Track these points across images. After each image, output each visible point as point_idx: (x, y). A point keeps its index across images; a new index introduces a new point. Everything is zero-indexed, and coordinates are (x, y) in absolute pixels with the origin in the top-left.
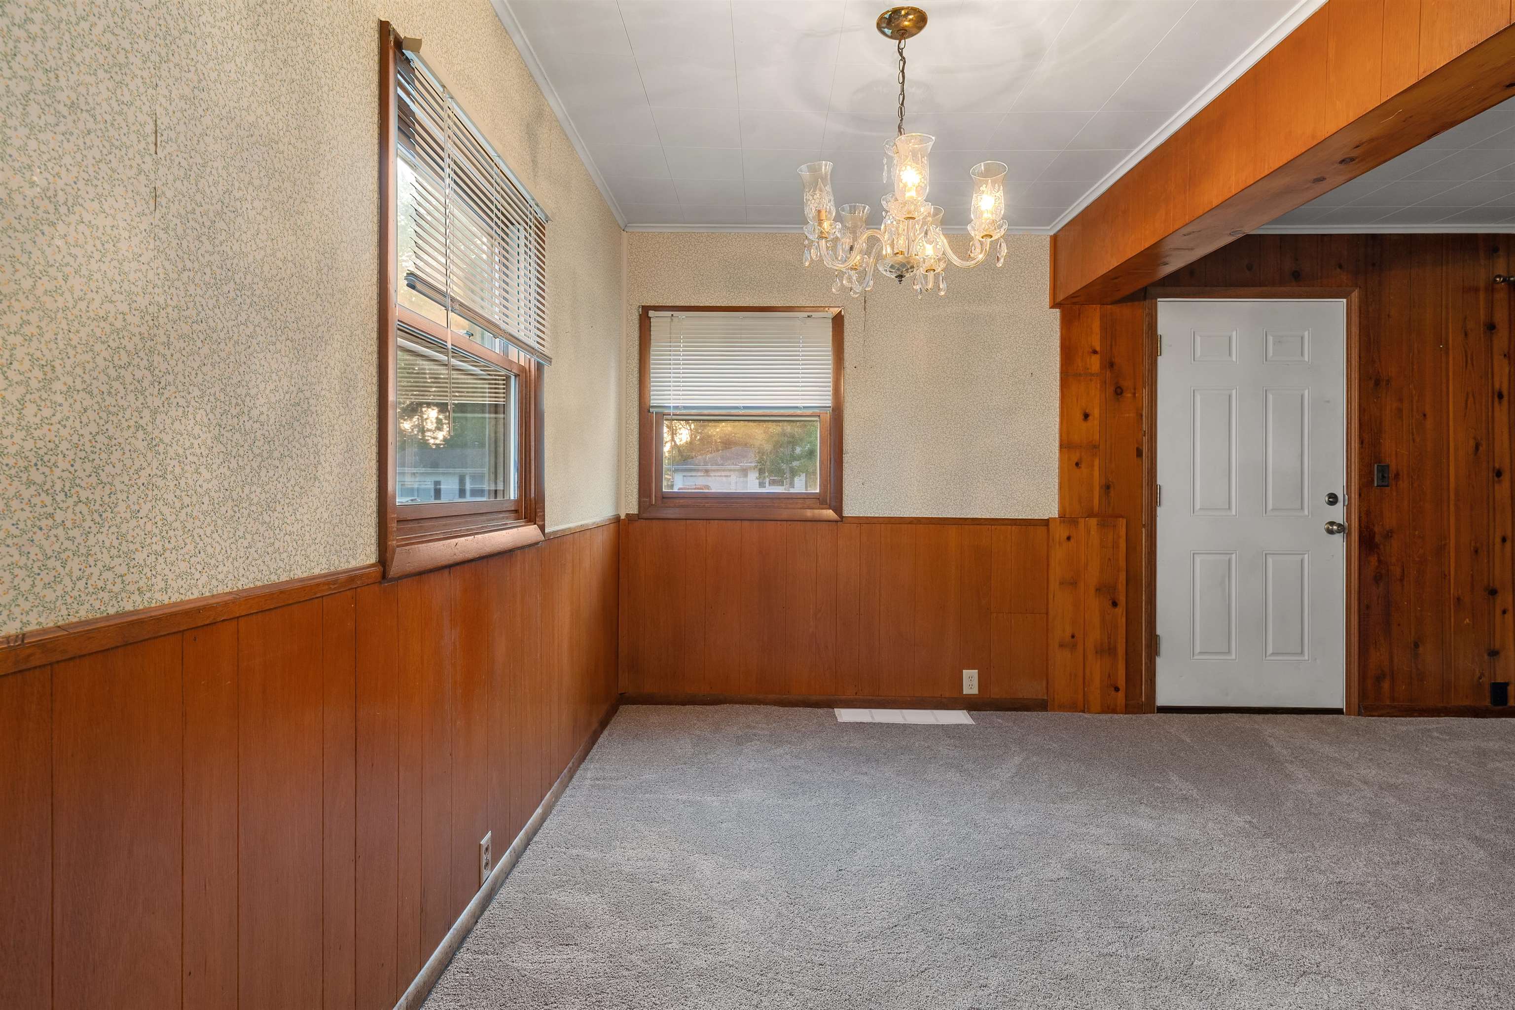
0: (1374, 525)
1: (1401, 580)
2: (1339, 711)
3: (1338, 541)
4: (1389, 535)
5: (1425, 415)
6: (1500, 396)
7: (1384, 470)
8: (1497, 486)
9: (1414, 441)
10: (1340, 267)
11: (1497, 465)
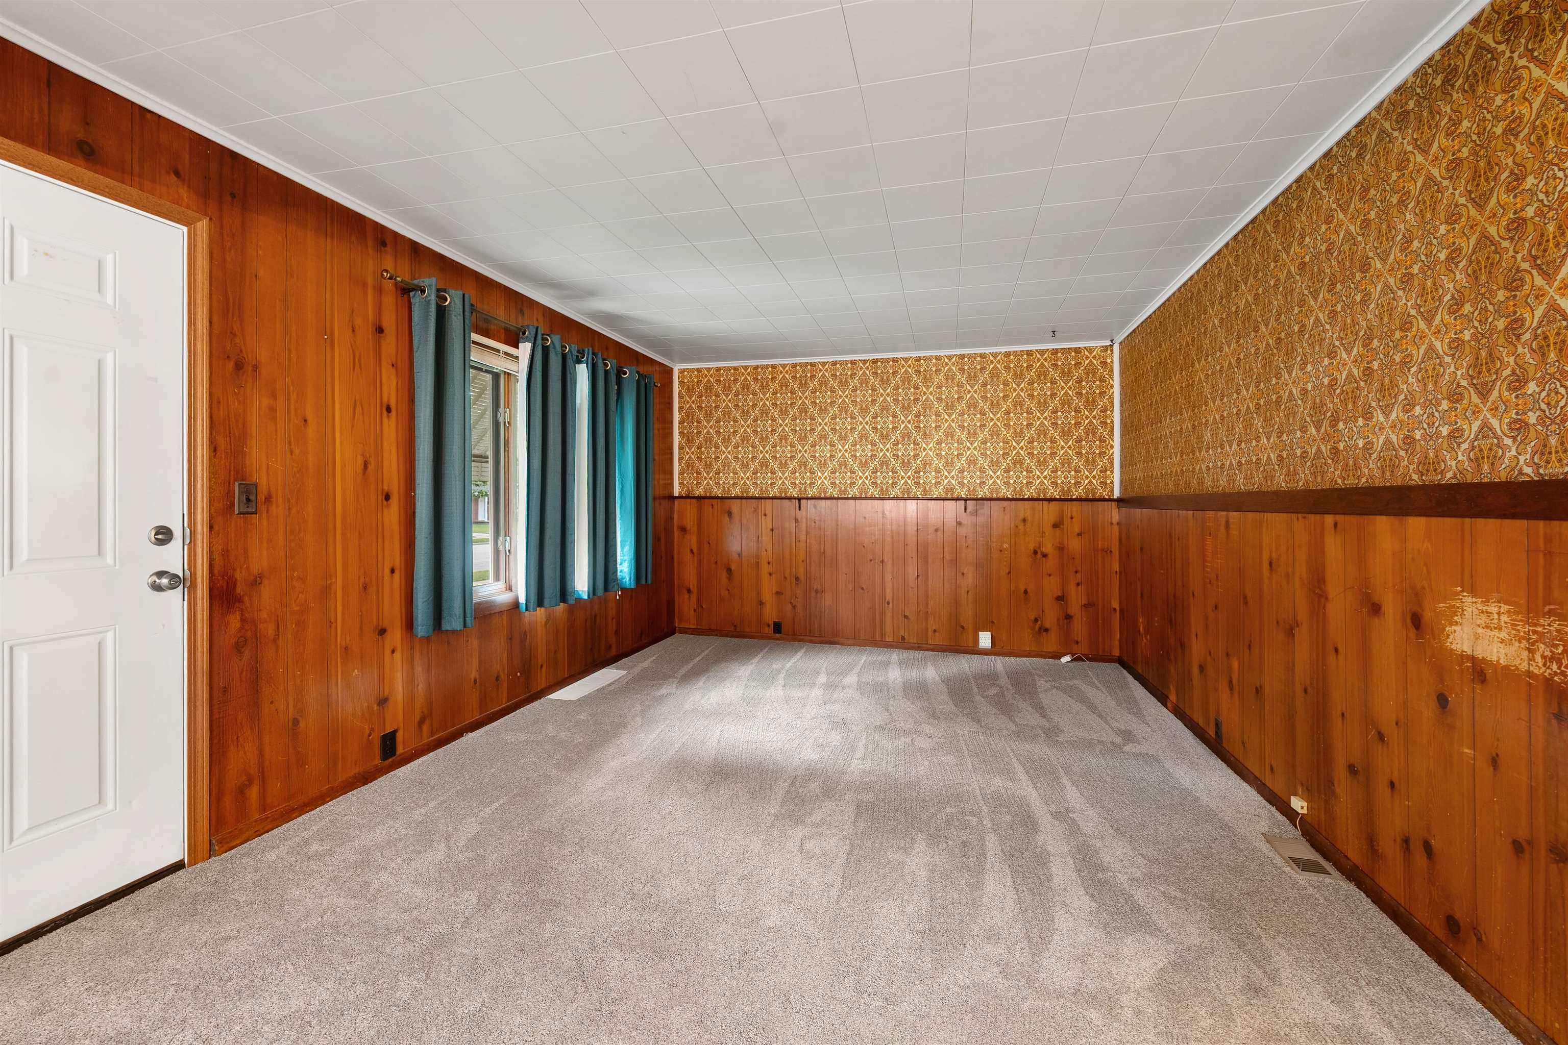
0: (234, 570)
1: (275, 640)
2: (178, 866)
3: (175, 599)
4: (256, 582)
5: (305, 421)
6: (389, 410)
7: (249, 492)
8: (385, 510)
9: (291, 452)
11: (386, 488)
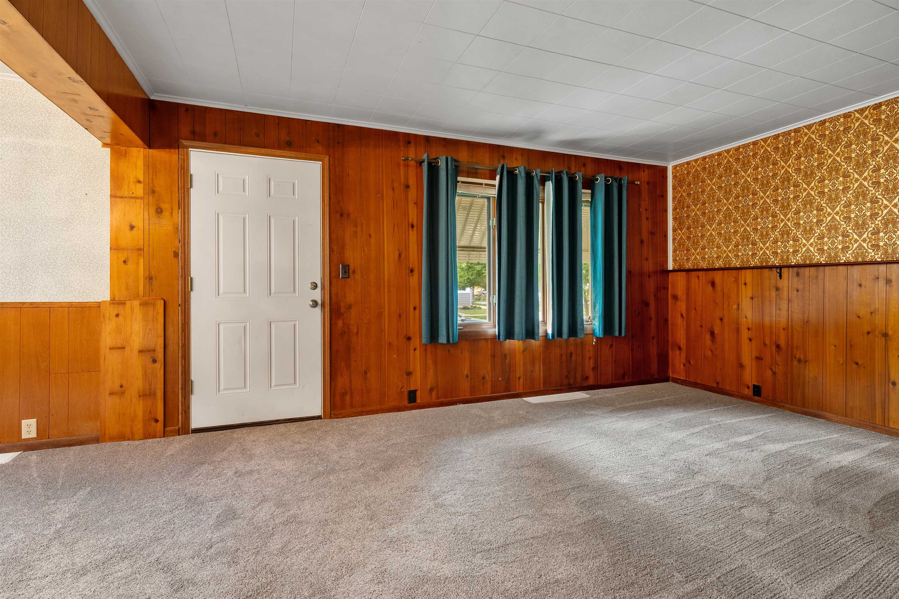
0: (340, 302)
1: (357, 333)
2: (319, 418)
3: (318, 310)
4: (350, 307)
5: (370, 236)
6: (413, 226)
7: (346, 268)
8: (411, 278)
9: (364, 251)
10: (318, 141)
11: (411, 266)
